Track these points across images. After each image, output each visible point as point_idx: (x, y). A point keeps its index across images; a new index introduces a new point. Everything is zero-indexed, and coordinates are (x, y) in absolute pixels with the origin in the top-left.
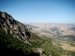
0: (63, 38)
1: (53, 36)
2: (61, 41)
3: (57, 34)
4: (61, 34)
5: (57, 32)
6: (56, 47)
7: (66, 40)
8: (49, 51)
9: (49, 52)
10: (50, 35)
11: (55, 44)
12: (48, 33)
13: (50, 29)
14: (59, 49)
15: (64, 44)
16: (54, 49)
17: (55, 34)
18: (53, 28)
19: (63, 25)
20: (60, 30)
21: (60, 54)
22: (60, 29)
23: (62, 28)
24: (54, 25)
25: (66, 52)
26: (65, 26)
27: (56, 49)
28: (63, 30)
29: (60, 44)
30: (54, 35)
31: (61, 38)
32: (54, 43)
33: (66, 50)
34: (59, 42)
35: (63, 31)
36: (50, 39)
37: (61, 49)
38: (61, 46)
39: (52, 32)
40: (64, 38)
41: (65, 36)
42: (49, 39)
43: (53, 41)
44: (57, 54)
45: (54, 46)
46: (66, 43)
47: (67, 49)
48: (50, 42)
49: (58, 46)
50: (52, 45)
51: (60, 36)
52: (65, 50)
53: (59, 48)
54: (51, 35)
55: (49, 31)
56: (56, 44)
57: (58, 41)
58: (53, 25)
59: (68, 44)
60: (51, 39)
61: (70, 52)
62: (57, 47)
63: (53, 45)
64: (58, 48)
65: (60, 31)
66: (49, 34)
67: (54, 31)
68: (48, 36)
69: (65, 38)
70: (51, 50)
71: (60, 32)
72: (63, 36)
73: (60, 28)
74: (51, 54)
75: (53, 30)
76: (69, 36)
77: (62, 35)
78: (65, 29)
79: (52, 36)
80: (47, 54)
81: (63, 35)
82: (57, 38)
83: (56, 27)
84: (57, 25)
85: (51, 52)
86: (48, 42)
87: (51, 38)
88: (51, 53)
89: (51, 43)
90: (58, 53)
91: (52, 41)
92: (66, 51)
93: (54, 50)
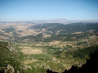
0: (22, 40)
1: (9, 38)
2: (21, 45)
3: (14, 35)
4: (19, 35)
5: (14, 33)
7: (26, 42)
8: (6, 60)
9: (6, 62)
10: (4, 38)
11: (13, 49)
12: (2, 35)
13: (3, 29)
14: (19, 54)
15: (24, 47)
16: (12, 56)
17: (11, 36)
18: (8, 29)
19: (21, 24)
20: (17, 30)
21: (21, 61)
22: (17, 29)
23: (20, 28)
24: (9, 24)
26: (23, 24)
27: (15, 55)
29: (19, 47)
30: (11, 38)
31: (19, 41)
32: (12, 48)
33: (27, 54)
34: (17, 46)
35: (21, 31)
36: (5, 44)
37: (21, 54)
38: (21, 51)
39: (7, 34)
40: (24, 40)
41: (25, 38)
42: (4, 44)
43: (9, 45)
44: (17, 61)
45: (12, 52)
46: (27, 46)
47: (29, 52)
48: (6, 47)
49: (17, 52)
50: (9, 51)
51: (18, 38)
52: (26, 55)
54: (6, 38)
55: (2, 33)
56: (14, 49)
58: (7, 23)
59: (29, 47)
60: (7, 43)
61: (32, 55)
62: (16, 52)
63: (11, 50)
64: (17, 54)
65: (18, 31)
66: (2, 36)
68: (2, 39)
69: (25, 40)
71: (18, 33)
72: (22, 37)
73: (17, 27)
74: (9, 63)
75: (8, 30)
76: (30, 37)
77: (20, 36)
78: (23, 28)
79: (7, 39)
80: (3, 64)
81: (22, 36)
82: (15, 41)
83: (11, 26)
84: (13, 24)
85: (9, 60)
86: (2, 48)
87: (5, 41)
88: (9, 62)
89: (7, 49)
90: (18, 60)
91: (8, 46)
92: (27, 55)
93: (13, 57)
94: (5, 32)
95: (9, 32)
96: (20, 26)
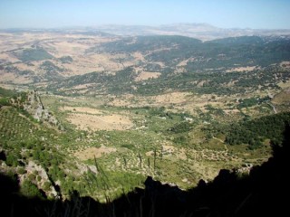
0: (71, 85)
1: (31, 81)
2: (67, 101)
3: (45, 72)
4: (62, 70)
5: (47, 64)
6: (50, 127)
7: (84, 92)
8: (23, 145)
9: (24, 151)
10: (16, 81)
11: (43, 113)
12: (9, 70)
13: (13, 53)
14: (62, 129)
15: (78, 109)
16: (42, 134)
17: (36, 73)
18: (26, 51)
19: (68, 36)
20: (57, 56)
21: (68, 150)
22: (57, 53)
23: (65, 48)
24: (29, 37)
25: (88, 136)
26: (75, 37)
27: (49, 132)
28: (67, 55)
29: (62, 109)
30: (36, 80)
31: (62, 89)
32: (40, 110)
33: (86, 129)
34: (57, 104)
35: (69, 58)
36: (20, 98)
37: (69, 129)
38: (68, 120)
39: (24, 67)
40: (76, 88)
41: (79, 80)
42: (15, 98)
43: (32, 102)
44: (55, 151)
45: (41, 123)
46: (86, 105)
47: (91, 124)
48: (22, 108)
49: (55, 122)
50: (32, 120)
51: (59, 81)
52: (84, 132)
53: (59, 129)
54: (22, 80)
55: (11, 63)
56: (47, 114)
57: (52, 101)
58: (25, 34)
59: (93, 107)
60: (24, 96)
61: (100, 134)
62: (51, 123)
63: (37, 117)
64: (56, 129)
65: (57, 60)
66: (10, 74)
67: (33, 60)
68: (10, 83)
69: (80, 87)
70: (31, 138)
71: (59, 65)
72: (72, 78)
73: (57, 46)
74: (31, 155)
75: (27, 56)
76: (94, 77)
77: (66, 76)
78: (75, 49)
79: (26, 82)
80: (15, 158)
81: (72, 74)
82: (48, 89)
83: (37, 42)
84: (44, 37)
85: (30, 148)
86: (10, 110)
87: (20, 90)
88: (32, 151)
89: (25, 112)
90: (58, 147)
91: (29, 104)
92: (86, 133)
93: (43, 139)
94: (18, 60)
95: (32, 63)
96: (65, 44)
